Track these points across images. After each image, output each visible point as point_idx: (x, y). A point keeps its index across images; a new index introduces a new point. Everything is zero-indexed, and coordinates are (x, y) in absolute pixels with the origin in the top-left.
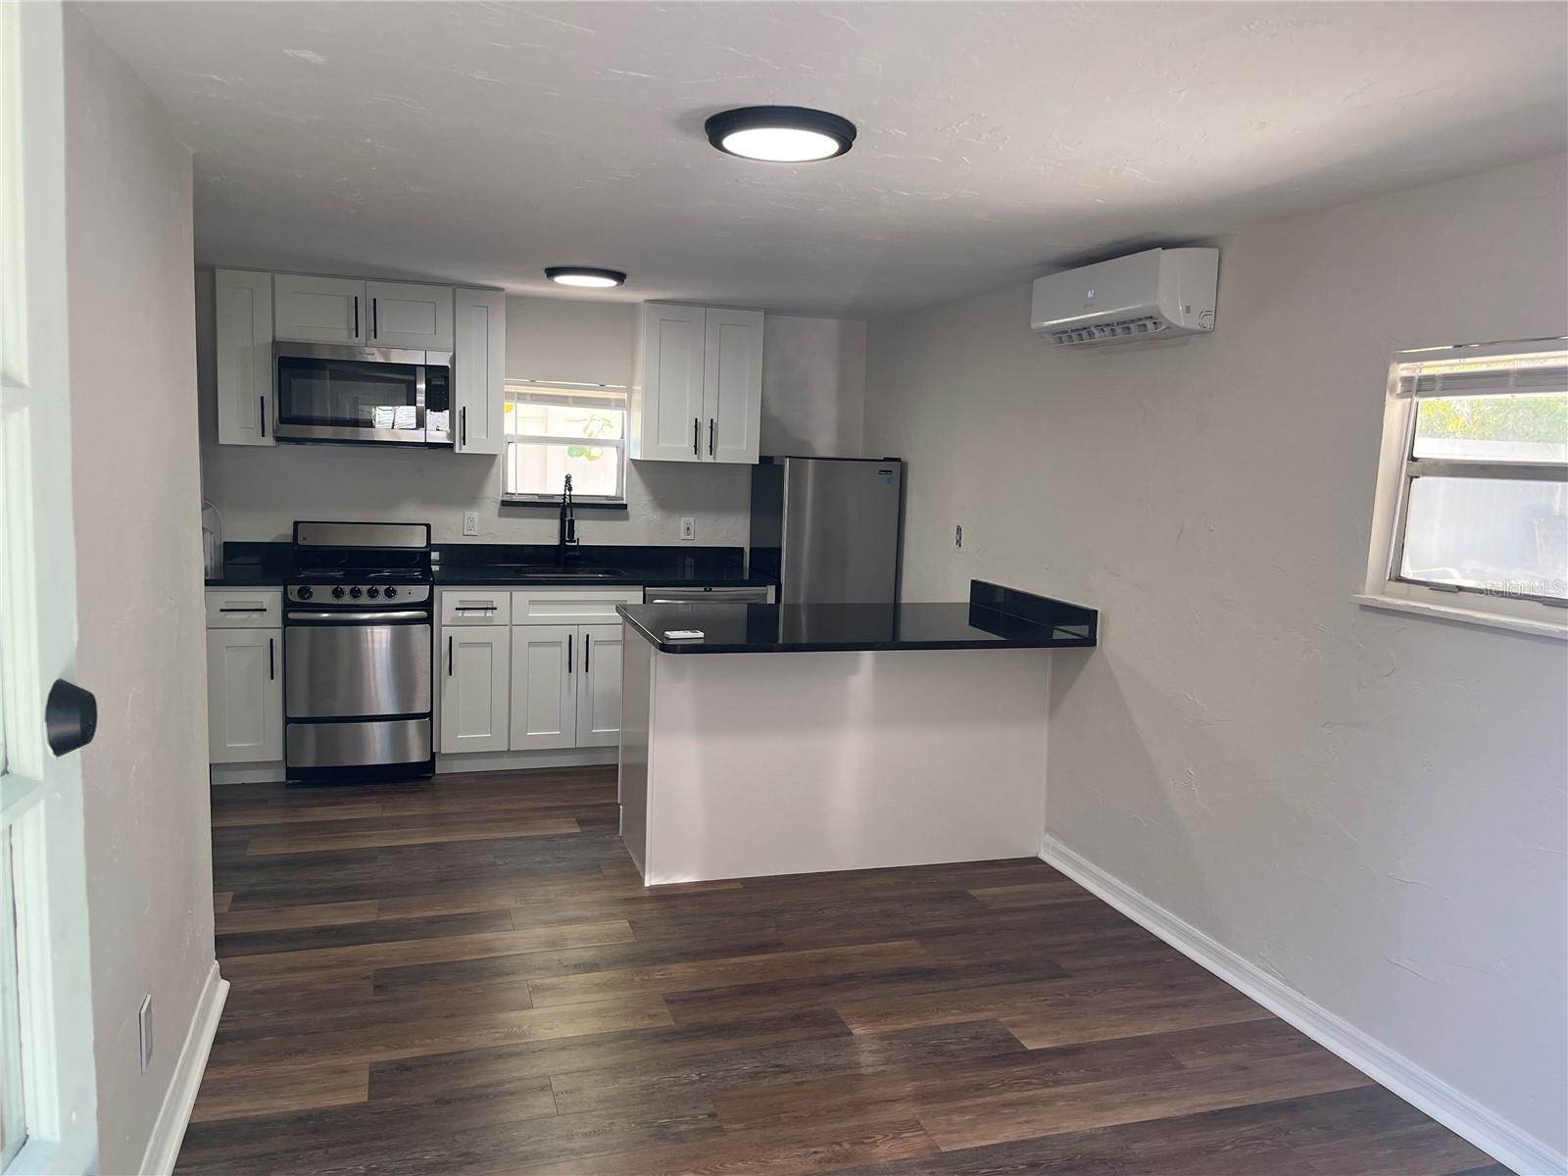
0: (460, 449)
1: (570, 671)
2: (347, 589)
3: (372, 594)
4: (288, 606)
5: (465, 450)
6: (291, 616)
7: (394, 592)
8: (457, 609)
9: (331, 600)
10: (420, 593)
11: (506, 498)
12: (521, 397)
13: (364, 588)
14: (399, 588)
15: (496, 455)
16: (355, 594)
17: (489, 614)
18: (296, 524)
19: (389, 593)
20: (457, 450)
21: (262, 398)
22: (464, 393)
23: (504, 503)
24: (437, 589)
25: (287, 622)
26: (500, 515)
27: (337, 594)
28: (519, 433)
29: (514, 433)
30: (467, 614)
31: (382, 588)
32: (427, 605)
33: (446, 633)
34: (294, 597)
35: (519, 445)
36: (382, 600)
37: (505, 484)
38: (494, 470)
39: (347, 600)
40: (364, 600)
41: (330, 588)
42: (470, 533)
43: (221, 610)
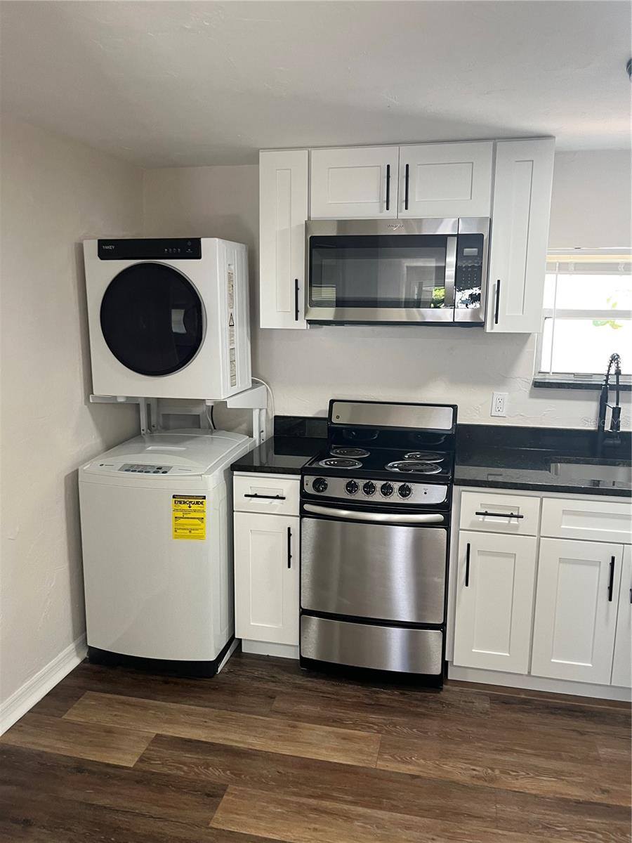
0: (492, 328)
1: (610, 599)
2: (361, 483)
3: (387, 490)
4: (305, 497)
5: (498, 329)
6: (307, 507)
7: (410, 490)
8: (477, 514)
9: (344, 495)
10: (436, 494)
11: (539, 378)
12: (563, 268)
13: (379, 484)
14: (413, 486)
15: (530, 334)
16: (369, 489)
17: (514, 521)
18: (332, 402)
19: (405, 492)
20: (488, 329)
21: (296, 281)
22: (499, 267)
23: (537, 385)
24: (455, 489)
25: (303, 514)
26: (532, 396)
27: (351, 488)
28: (557, 307)
29: (553, 308)
30: (488, 519)
31: (396, 485)
32: (444, 508)
33: (464, 538)
34: (309, 489)
35: (557, 321)
36: (395, 498)
37: (539, 363)
38: (527, 349)
39: (360, 496)
40: (378, 497)
41: (344, 481)
42: (500, 414)
43: (246, 496)
